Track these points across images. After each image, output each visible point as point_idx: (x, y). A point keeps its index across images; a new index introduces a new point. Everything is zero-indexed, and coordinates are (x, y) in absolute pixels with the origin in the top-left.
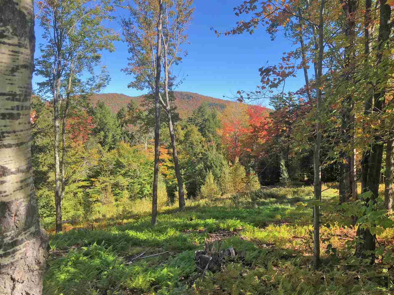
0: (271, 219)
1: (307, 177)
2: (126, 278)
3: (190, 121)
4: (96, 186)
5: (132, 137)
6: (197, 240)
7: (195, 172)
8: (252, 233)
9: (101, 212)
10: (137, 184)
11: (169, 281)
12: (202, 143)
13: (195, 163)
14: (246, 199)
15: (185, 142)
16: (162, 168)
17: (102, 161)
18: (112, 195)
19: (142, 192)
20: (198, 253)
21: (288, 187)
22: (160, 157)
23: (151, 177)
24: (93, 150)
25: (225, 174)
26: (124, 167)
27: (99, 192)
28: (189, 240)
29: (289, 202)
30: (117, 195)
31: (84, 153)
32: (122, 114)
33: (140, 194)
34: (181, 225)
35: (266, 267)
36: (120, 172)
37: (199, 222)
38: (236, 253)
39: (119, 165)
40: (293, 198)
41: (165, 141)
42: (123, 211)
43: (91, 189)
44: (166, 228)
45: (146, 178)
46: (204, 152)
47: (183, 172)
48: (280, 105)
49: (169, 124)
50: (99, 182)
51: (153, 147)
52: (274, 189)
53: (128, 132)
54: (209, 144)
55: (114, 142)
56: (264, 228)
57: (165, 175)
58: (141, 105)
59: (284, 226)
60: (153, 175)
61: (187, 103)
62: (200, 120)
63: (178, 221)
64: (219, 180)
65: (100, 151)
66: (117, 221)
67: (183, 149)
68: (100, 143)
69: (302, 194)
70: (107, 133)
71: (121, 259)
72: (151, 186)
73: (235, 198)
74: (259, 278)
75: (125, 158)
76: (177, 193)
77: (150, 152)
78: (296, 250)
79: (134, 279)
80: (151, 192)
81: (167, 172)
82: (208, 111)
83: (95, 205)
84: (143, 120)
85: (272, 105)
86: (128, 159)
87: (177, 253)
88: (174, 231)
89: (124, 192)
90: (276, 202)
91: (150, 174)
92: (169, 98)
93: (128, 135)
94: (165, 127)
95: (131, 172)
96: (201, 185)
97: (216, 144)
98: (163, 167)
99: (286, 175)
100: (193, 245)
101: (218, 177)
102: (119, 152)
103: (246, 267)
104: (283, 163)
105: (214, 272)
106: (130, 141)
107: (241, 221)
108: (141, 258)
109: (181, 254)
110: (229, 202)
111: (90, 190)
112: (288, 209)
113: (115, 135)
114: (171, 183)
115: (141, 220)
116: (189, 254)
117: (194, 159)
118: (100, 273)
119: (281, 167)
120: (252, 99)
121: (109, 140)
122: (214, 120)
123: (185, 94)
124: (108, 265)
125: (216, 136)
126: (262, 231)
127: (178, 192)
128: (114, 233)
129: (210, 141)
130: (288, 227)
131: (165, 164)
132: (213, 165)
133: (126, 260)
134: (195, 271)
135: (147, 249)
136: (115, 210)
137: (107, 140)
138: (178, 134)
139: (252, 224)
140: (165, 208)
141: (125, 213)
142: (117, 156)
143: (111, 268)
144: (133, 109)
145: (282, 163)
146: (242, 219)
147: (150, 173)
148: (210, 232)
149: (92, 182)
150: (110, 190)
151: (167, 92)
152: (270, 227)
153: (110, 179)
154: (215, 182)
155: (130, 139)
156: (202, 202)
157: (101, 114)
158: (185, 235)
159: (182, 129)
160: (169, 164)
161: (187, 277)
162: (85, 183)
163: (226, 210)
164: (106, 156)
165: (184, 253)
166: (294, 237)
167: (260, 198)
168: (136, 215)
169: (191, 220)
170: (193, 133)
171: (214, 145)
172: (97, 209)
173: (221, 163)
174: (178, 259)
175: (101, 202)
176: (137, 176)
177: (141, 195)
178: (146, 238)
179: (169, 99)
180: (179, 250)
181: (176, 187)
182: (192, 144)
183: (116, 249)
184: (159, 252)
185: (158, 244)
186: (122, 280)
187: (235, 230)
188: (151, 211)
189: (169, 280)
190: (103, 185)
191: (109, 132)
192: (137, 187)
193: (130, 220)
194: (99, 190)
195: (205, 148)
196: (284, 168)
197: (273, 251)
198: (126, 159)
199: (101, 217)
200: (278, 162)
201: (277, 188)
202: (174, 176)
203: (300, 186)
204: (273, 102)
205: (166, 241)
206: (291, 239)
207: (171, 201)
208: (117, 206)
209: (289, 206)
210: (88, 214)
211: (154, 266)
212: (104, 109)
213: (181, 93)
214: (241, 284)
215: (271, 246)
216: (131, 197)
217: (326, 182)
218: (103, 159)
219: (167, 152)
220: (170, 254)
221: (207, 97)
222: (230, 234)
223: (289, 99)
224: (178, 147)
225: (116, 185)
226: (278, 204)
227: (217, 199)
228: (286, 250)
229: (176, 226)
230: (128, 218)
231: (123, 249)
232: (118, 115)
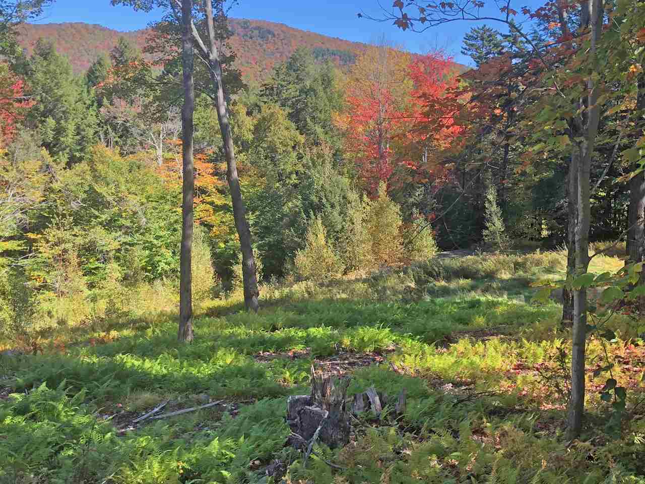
0: (461, 327)
1: (548, 230)
2: (120, 462)
3: (268, 93)
4: (40, 253)
5: (125, 133)
6: (288, 374)
7: (281, 219)
8: (418, 358)
9: (54, 313)
10: (142, 247)
11: (226, 470)
12: (297, 148)
13: (281, 197)
14: (402, 283)
15: (256, 147)
16: (200, 210)
17: (52, 191)
18: (81, 273)
19: (154, 266)
20: (294, 403)
21: (502, 252)
22: (197, 184)
23: (175, 230)
24: (28, 163)
25: (353, 224)
26: (107, 205)
27: (48, 266)
28: (269, 374)
29: (504, 288)
30: (94, 274)
31: (7, 171)
32: (98, 74)
33: (149, 271)
34: (249, 339)
35: (455, 434)
36: (96, 217)
37: (293, 333)
38: (383, 405)
39: (95, 201)
40: (514, 279)
41: (206, 144)
42: (108, 312)
43: (27, 258)
44: (213, 349)
45: (161, 234)
46: (302, 170)
47: (251, 218)
48: (488, 53)
49: (216, 99)
50: (48, 242)
51: (179, 158)
52: (469, 257)
53: (116, 121)
54: (315, 151)
55: (80, 144)
56: (447, 347)
57: (209, 226)
58: (146, 50)
59: (495, 340)
60: (179, 227)
61: (258, 48)
62: (292, 91)
63: (241, 331)
64: (337, 239)
65: (48, 166)
66: (96, 335)
67: (252, 163)
68: (46, 145)
69: (535, 269)
70: (62, 122)
71: (106, 420)
72: (174, 253)
73: (375, 278)
74: (440, 459)
75: (108, 184)
76: (238, 269)
77: (169, 169)
78: (524, 395)
79: (140, 465)
80: (176, 264)
81: (215, 219)
82: (313, 68)
83: (40, 297)
84: (151, 86)
85: (470, 53)
86: (117, 186)
87: (242, 404)
88: (233, 355)
89: (109, 266)
90: (473, 288)
91: (171, 224)
92: (216, 31)
93: (115, 129)
94: (207, 106)
95: (126, 219)
96: (296, 249)
97: (333, 151)
98: (202, 206)
99: (497, 224)
100: (280, 385)
101: (336, 230)
102: (93, 170)
103: (408, 434)
104: (491, 195)
105: (333, 446)
106: (121, 143)
107: (392, 331)
108: (157, 417)
109: (251, 406)
110: (360, 287)
111: (26, 262)
112: (501, 304)
113: (81, 128)
114: (222, 245)
115: (154, 331)
116: (270, 405)
117: (278, 187)
118: (57, 452)
119: (487, 205)
120: (433, 23)
121: (69, 139)
122: (328, 90)
123: (254, 25)
124: (76, 433)
125: (331, 130)
126: (442, 354)
127: (241, 266)
128: (89, 361)
129: (317, 144)
130: (505, 345)
131: (209, 199)
132: (324, 201)
133: (119, 423)
134: (288, 444)
135: (170, 397)
136: (88, 308)
137: (62, 139)
138: (238, 126)
139: (418, 337)
140: (209, 303)
141: (114, 316)
142: (89, 178)
143: (82, 441)
144: (126, 61)
145: (490, 197)
146: (396, 325)
147: (172, 221)
148: (320, 357)
149: (31, 242)
150: (74, 261)
151: (211, 17)
152: (462, 345)
153: (75, 235)
154: (330, 241)
155: (120, 137)
156: (299, 289)
157: (45, 73)
158: (258, 365)
159: (249, 113)
160: (219, 200)
161: (266, 461)
162: (12, 245)
163: (354, 307)
164: (61, 179)
165: (260, 405)
166: (520, 367)
167: (436, 277)
168: (141, 320)
169: (274, 329)
170: (275, 123)
171: (327, 153)
172: (45, 306)
173: (344, 198)
174: (245, 418)
175: (54, 290)
176: (139, 227)
177: (151, 272)
178: (165, 371)
179: (216, 34)
180: (246, 397)
181: (234, 256)
182: (273, 149)
183: (95, 398)
184: (199, 403)
185: (194, 386)
186: (112, 467)
187: (378, 352)
188: (176, 310)
189: (226, 466)
190: (58, 250)
191: (66, 120)
192: (140, 255)
193: (126, 332)
194: (49, 261)
195: (304, 161)
196: (494, 208)
197: (469, 399)
198: (112, 186)
199: (55, 325)
200: (479, 195)
201: (475, 255)
202: (230, 229)
203: (532, 249)
204: (472, 45)
205: (214, 377)
206: (512, 371)
207: (224, 286)
208: (94, 300)
209: (505, 296)
210: (23, 318)
211: (186, 436)
212: (54, 62)
213: (245, 25)
214: (398, 473)
215: (464, 388)
216: (125, 278)
217: (593, 242)
218: (56, 186)
219: (211, 171)
220: (226, 407)
221: (309, 35)
222: (366, 361)
223: (511, 39)
224: (239, 158)
225: (89, 250)
226: (479, 291)
227: (333, 283)
228: (500, 395)
229: (237, 345)
230: (119, 327)
231: (110, 396)
232: (89, 76)
